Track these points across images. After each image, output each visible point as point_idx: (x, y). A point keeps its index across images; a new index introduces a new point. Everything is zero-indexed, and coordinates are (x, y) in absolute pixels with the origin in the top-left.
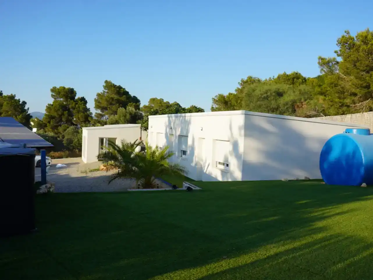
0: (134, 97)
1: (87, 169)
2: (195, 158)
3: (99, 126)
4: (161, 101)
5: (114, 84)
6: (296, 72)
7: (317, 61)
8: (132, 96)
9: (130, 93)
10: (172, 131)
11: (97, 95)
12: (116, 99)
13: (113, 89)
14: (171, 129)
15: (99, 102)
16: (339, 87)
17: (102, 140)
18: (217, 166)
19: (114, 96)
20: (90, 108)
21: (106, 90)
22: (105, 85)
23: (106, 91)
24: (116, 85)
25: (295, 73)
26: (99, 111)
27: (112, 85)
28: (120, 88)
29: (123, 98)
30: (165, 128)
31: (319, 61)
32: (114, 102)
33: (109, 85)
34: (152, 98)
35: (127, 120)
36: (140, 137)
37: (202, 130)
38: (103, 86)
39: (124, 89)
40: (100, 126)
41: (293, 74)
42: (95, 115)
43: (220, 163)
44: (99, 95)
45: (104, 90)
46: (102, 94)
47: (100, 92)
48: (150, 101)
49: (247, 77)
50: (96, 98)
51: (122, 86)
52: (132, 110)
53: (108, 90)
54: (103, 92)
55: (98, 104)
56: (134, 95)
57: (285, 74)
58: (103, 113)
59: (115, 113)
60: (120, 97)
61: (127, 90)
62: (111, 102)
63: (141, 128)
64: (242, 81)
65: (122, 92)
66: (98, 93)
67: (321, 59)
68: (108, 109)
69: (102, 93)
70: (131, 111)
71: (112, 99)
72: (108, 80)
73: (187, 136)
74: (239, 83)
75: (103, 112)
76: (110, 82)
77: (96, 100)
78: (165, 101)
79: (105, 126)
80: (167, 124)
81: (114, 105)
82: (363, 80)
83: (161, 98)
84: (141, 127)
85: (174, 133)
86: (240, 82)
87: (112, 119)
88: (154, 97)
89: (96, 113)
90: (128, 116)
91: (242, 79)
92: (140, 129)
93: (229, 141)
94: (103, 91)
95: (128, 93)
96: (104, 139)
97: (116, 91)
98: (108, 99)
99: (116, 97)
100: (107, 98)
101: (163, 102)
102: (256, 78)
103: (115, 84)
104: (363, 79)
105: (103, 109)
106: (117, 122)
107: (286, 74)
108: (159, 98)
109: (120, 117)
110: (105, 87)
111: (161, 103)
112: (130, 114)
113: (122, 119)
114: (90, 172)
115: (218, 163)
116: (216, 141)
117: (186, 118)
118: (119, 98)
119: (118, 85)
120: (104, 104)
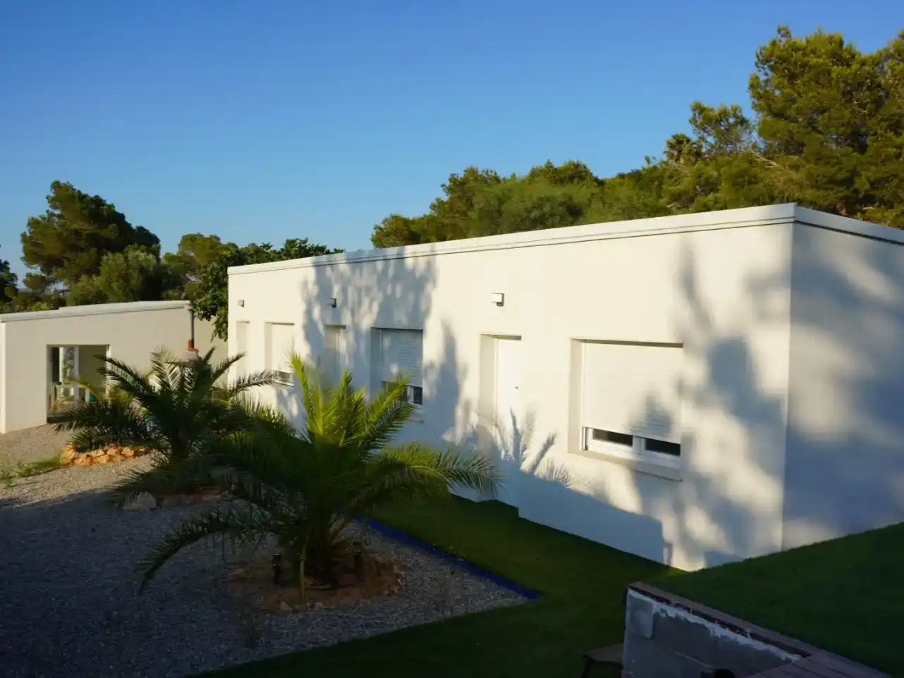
0: (141, 229)
1: (14, 464)
2: (467, 411)
3: (41, 310)
4: (214, 241)
5: (79, 192)
6: (576, 162)
7: (690, 114)
8: (134, 226)
9: (128, 220)
10: (337, 316)
11: (29, 224)
12: (88, 235)
13: (78, 205)
14: (334, 306)
15: (36, 244)
16: (761, 184)
17: (54, 352)
18: (586, 448)
19: (81, 227)
20: (9, 261)
21: (56, 208)
22: (52, 195)
23: (57, 212)
24: (85, 196)
25: (574, 165)
26: (36, 270)
27: (76, 194)
28: (98, 201)
29: (110, 231)
30: (301, 307)
31: (695, 115)
32: (82, 243)
33: (64, 196)
34: (188, 235)
35: (133, 291)
36: (189, 338)
37: (500, 304)
38: (47, 198)
39: (112, 206)
40: (44, 310)
41: (566, 168)
42: (25, 282)
43: (602, 435)
44: (33, 223)
45: (51, 210)
46: (43, 222)
47: (37, 216)
48: (181, 242)
49: (465, 171)
50: (25, 233)
51: (103, 197)
52: (147, 260)
53: (64, 208)
54: (46, 215)
55: (32, 248)
56: (139, 225)
57: (549, 166)
58: (51, 277)
59: (93, 270)
60: (99, 228)
61: (119, 209)
62: (73, 242)
63: (193, 312)
64: (453, 180)
65: (105, 214)
66: (33, 219)
67: (699, 109)
68: (66, 263)
69: (44, 219)
70: (144, 264)
71: (77, 233)
72: (63, 181)
73: (419, 332)
74: (443, 186)
75: (49, 272)
76: (68, 188)
77: (24, 238)
78: (224, 241)
79: (61, 309)
80: (313, 289)
81: (82, 250)
82: (835, 164)
83: (213, 234)
84: (191, 308)
85: (347, 320)
86: (448, 184)
87: (83, 287)
88: (194, 232)
89: (29, 275)
90: (136, 280)
91: (453, 175)
92: (189, 315)
93: (679, 345)
94: (47, 211)
95: (122, 216)
96: (62, 351)
97: (86, 212)
98: (65, 234)
99: (88, 228)
100: (59, 230)
101: (221, 244)
102: (489, 173)
103: (84, 192)
104: (835, 161)
105: (50, 263)
106: (100, 298)
107: (552, 167)
108: (207, 235)
109: (109, 281)
110: (53, 202)
111: (211, 248)
112: (142, 270)
113: (119, 288)
114: (22, 476)
115: (590, 433)
116: (583, 344)
117: (409, 262)
118: (97, 231)
119: (92, 195)
120: (53, 248)
